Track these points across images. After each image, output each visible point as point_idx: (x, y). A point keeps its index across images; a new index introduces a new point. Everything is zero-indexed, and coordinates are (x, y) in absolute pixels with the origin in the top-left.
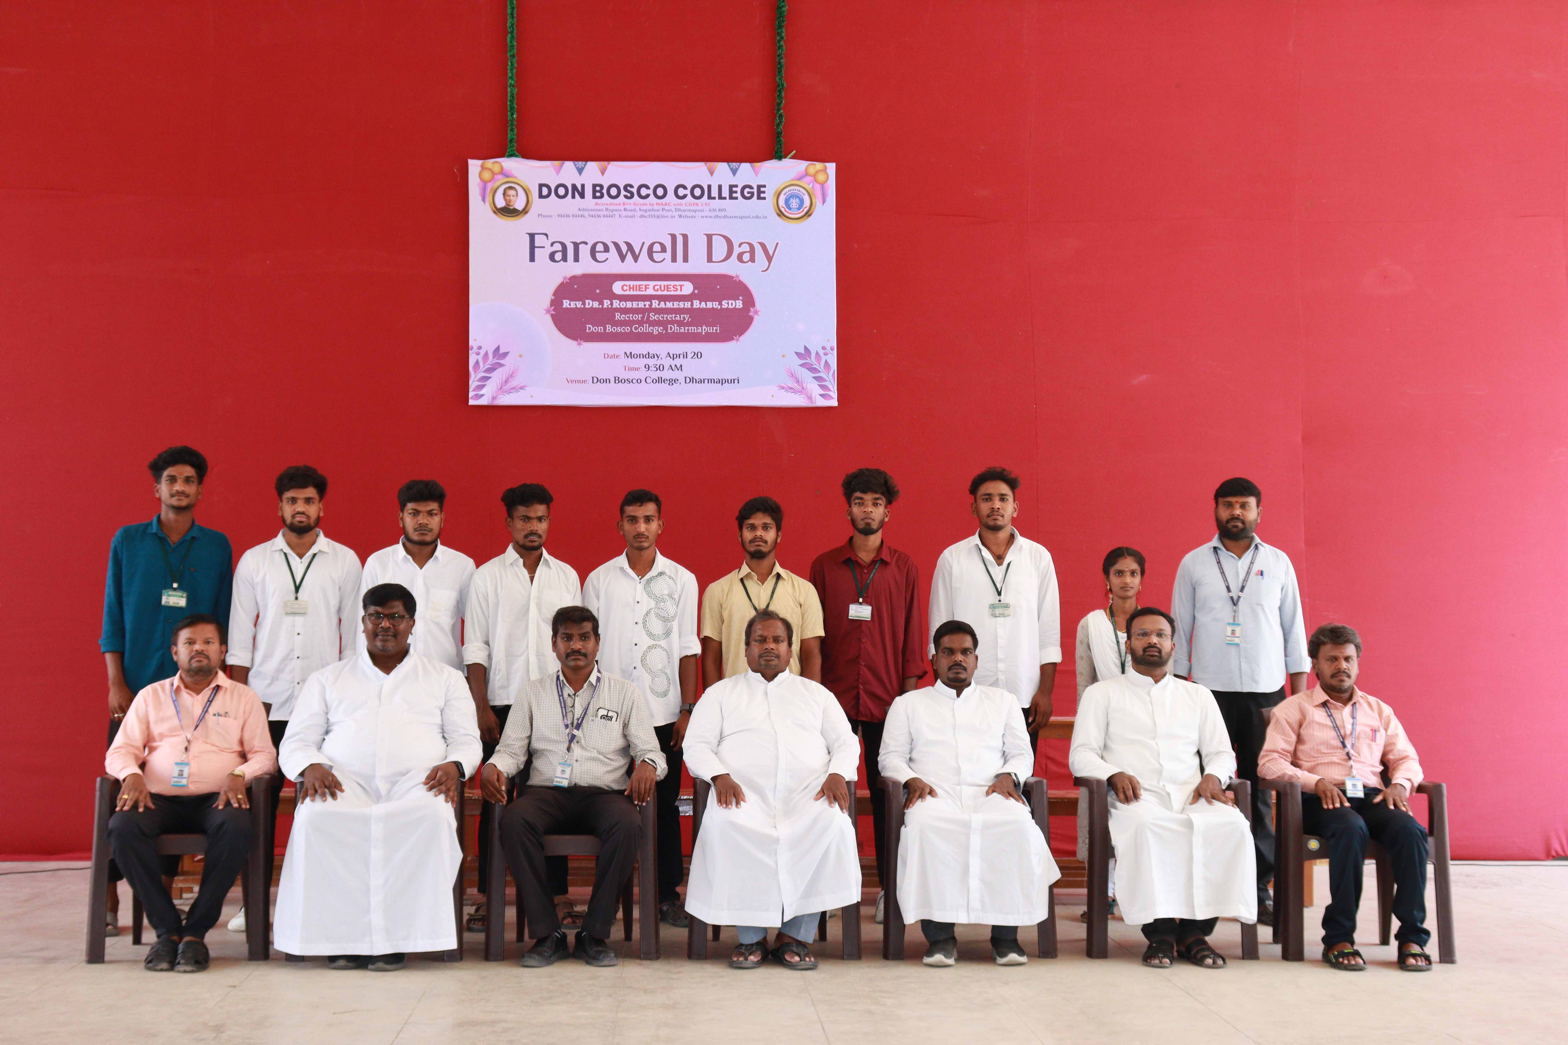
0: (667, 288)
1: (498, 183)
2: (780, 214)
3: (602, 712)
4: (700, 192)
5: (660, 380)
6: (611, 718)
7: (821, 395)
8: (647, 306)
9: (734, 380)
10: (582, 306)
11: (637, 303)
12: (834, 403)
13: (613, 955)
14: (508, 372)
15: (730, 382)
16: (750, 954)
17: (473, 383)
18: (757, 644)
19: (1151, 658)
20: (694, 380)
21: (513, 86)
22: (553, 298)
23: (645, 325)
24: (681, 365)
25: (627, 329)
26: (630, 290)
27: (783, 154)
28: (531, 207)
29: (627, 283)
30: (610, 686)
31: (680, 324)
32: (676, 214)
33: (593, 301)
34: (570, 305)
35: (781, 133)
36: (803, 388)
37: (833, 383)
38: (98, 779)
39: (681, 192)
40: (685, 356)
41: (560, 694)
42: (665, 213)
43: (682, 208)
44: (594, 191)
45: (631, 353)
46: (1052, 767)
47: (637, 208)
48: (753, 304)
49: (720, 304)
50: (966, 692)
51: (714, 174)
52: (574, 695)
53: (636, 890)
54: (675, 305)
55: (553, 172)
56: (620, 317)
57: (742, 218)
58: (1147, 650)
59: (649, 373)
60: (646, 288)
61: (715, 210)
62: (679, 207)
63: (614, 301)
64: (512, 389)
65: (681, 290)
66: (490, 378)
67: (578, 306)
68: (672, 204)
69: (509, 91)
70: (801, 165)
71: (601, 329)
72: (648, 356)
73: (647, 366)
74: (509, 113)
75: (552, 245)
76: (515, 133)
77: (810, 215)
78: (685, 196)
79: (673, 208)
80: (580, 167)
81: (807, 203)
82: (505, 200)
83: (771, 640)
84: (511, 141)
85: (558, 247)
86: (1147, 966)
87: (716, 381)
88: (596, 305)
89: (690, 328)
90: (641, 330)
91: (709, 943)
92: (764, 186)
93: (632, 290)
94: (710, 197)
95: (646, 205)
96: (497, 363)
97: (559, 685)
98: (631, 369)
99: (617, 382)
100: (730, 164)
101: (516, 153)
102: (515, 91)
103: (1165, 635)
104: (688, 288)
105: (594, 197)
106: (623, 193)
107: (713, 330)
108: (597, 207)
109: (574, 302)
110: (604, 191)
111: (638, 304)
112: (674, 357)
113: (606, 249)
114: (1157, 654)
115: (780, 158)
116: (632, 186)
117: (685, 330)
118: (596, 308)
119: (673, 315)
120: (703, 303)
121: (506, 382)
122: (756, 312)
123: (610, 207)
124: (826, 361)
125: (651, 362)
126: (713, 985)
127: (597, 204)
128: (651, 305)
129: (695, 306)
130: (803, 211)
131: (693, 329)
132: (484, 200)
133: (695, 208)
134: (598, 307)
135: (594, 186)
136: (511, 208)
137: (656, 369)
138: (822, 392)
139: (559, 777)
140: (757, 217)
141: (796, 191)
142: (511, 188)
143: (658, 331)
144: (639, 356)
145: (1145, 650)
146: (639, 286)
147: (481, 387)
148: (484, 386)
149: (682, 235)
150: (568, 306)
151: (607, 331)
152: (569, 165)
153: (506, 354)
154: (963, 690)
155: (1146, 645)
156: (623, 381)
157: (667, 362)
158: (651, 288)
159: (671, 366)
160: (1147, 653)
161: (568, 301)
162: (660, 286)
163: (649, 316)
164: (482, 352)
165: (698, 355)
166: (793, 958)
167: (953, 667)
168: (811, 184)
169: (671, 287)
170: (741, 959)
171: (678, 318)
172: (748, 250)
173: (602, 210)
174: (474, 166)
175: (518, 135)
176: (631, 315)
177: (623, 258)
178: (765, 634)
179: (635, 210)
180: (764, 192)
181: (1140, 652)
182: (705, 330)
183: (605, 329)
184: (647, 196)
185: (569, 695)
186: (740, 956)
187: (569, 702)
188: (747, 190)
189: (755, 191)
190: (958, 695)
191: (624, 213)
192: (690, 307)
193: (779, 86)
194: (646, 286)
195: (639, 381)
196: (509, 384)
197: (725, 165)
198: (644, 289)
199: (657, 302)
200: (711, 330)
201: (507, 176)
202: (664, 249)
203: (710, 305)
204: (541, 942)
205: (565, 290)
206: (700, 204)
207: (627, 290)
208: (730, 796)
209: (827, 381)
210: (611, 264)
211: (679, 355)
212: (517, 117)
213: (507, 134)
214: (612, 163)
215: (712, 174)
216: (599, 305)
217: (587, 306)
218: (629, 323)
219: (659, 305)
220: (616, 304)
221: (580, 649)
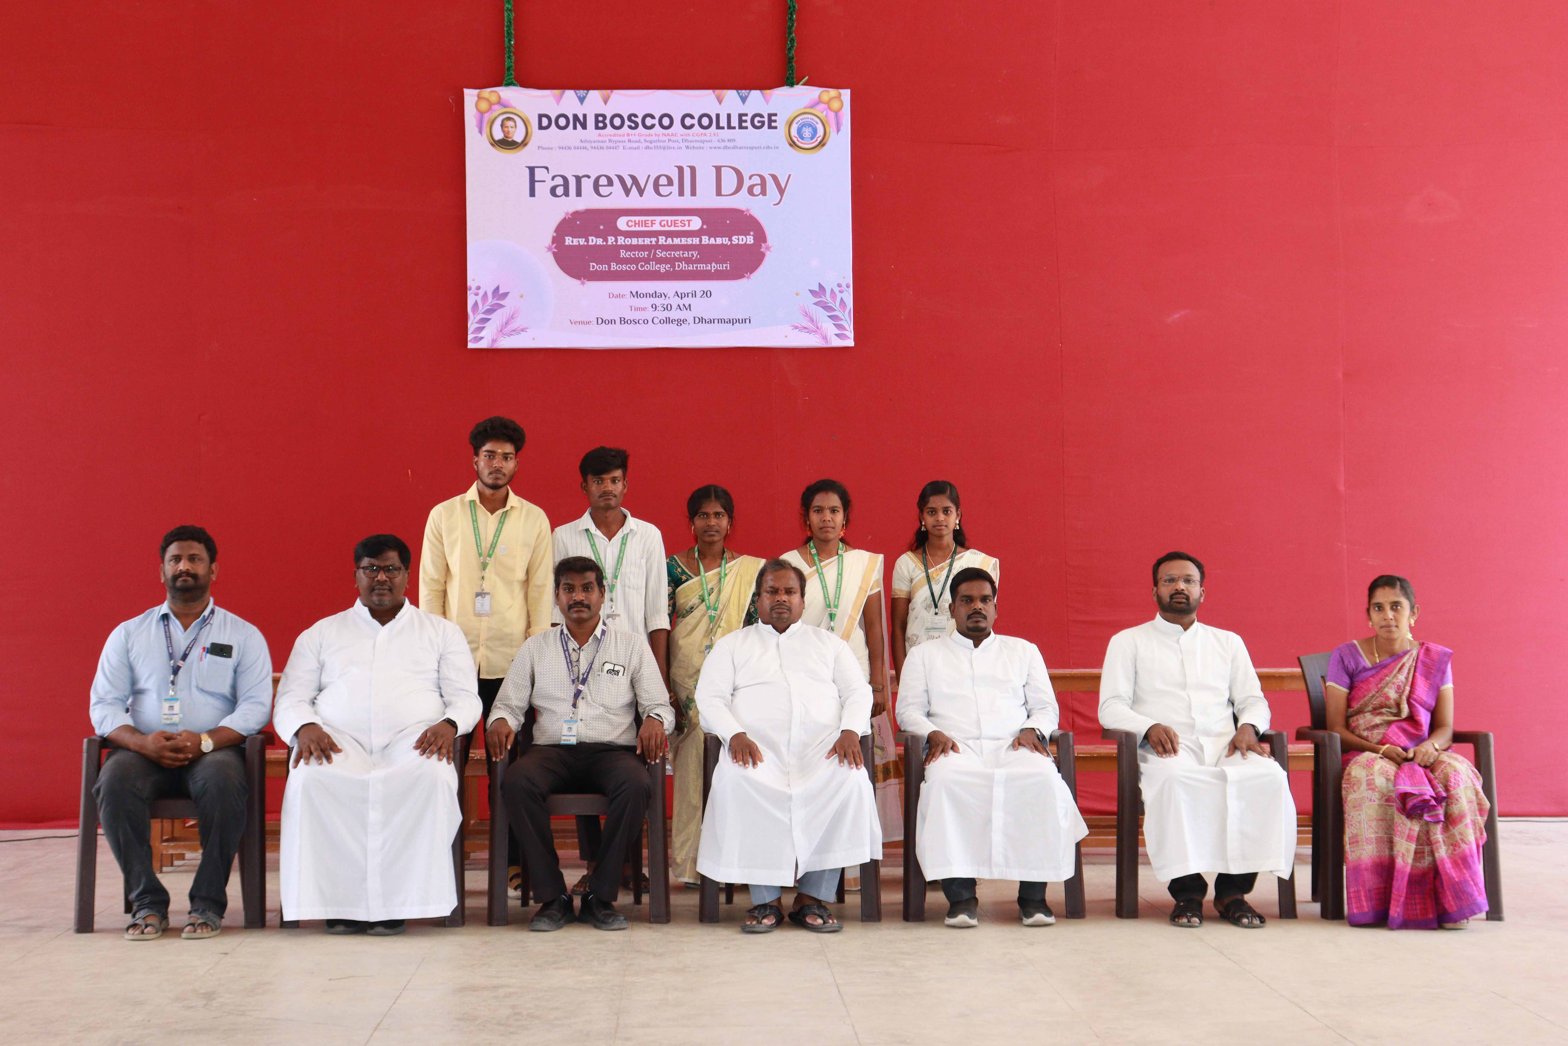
0: (675, 223)
1: (495, 114)
2: (793, 144)
3: (608, 667)
4: (708, 121)
5: (668, 321)
6: (618, 672)
7: (837, 335)
8: (654, 243)
9: (745, 320)
10: (586, 243)
11: (643, 239)
12: (850, 343)
13: (622, 918)
14: (508, 313)
15: (741, 322)
16: (763, 918)
17: (472, 325)
18: (768, 595)
19: (1179, 605)
20: (704, 320)
21: (510, 10)
22: (555, 235)
23: (651, 263)
24: (690, 305)
25: (633, 267)
26: (635, 226)
27: (795, 80)
28: (530, 140)
29: (633, 218)
30: (616, 639)
31: (688, 261)
32: (683, 145)
33: (596, 238)
34: (572, 242)
35: (793, 58)
36: (818, 328)
37: (849, 323)
38: (85, 740)
39: (688, 121)
40: (694, 294)
41: (565, 648)
42: (671, 144)
43: (689, 138)
44: (597, 122)
45: (637, 292)
46: (1080, 722)
47: (642, 139)
48: (765, 240)
49: (730, 240)
50: (985, 642)
51: (723, 102)
52: (579, 649)
53: (645, 852)
54: (684, 241)
55: (552, 100)
56: (625, 254)
57: (752, 148)
58: (1174, 597)
59: (656, 314)
60: (652, 224)
61: (723, 141)
62: (685, 138)
63: (619, 238)
64: (512, 331)
65: (689, 226)
66: (489, 319)
67: (582, 243)
68: (679, 135)
69: (505, 16)
70: (814, 92)
71: (605, 267)
72: (655, 295)
73: (654, 306)
74: (506, 40)
75: (553, 178)
76: (513, 61)
77: (824, 145)
78: (692, 126)
79: (680, 140)
80: (582, 96)
81: (820, 132)
82: (503, 131)
83: (783, 592)
84: (509, 69)
85: (559, 181)
86: (1174, 925)
87: (726, 321)
88: (600, 241)
89: (699, 265)
90: (647, 267)
91: (721, 906)
92: (775, 115)
93: (637, 225)
94: (718, 127)
95: (652, 135)
96: (497, 304)
97: (563, 639)
98: (637, 309)
99: (623, 322)
100: (740, 91)
101: (514, 82)
102: (512, 15)
103: (1194, 581)
104: (696, 223)
105: (597, 128)
106: (627, 123)
107: (723, 267)
108: (600, 139)
109: (577, 239)
110: (608, 121)
111: (644, 241)
112: (682, 296)
113: (610, 183)
114: (1184, 601)
115: (792, 85)
116: (636, 116)
117: (693, 267)
118: (600, 246)
119: (681, 252)
120: (712, 239)
121: (507, 323)
122: (768, 248)
123: (613, 138)
124: (842, 299)
125: (658, 301)
126: (725, 948)
127: (600, 135)
128: (657, 241)
129: (703, 243)
130: (817, 140)
131: (701, 267)
132: (481, 132)
133: (703, 138)
134: (602, 244)
135: (597, 116)
136: (510, 140)
137: (663, 309)
138: (838, 332)
139: (566, 736)
140: (768, 147)
141: (809, 120)
142: (509, 119)
143: (665, 268)
144: (645, 295)
145: (1172, 597)
146: (645, 221)
147: (480, 329)
148: (484, 327)
149: (690, 167)
150: (571, 244)
151: (612, 269)
152: (570, 94)
153: (506, 295)
154: (982, 640)
155: (1173, 592)
156: (629, 322)
157: (675, 301)
158: (657, 223)
159: (679, 305)
160: (1174, 600)
161: (571, 238)
162: (667, 221)
163: (655, 253)
164: (481, 292)
165: (707, 294)
166: (816, 920)
167: (972, 616)
168: (825, 113)
169: (679, 222)
170: (754, 923)
171: (686, 255)
172: (759, 182)
173: (605, 142)
174: (470, 96)
175: (516, 62)
176: (637, 252)
177: (627, 192)
178: (777, 585)
179: (639, 141)
180: (775, 121)
181: (1166, 598)
182: (714, 267)
183: (610, 267)
184: (653, 126)
185: (574, 650)
186: (754, 920)
187: (574, 657)
188: (757, 119)
189: (766, 119)
190: (976, 645)
191: (629, 145)
192: (698, 243)
193: (790, 8)
194: (652, 221)
195: (646, 322)
196: (509, 326)
197: (734, 92)
198: (650, 225)
199: (664, 238)
200: (720, 267)
201: (505, 106)
202: (670, 182)
203: (719, 241)
204: (547, 906)
205: (567, 226)
206: (708, 135)
207: (632, 226)
208: (746, 755)
209: (842, 320)
210: (616, 199)
211: (688, 294)
212: (514, 44)
213: (504, 62)
214: (615, 92)
215: (720, 102)
216: (603, 242)
217: (590, 243)
218: (636, 261)
219: (666, 241)
220: (621, 240)
221: (583, 600)
